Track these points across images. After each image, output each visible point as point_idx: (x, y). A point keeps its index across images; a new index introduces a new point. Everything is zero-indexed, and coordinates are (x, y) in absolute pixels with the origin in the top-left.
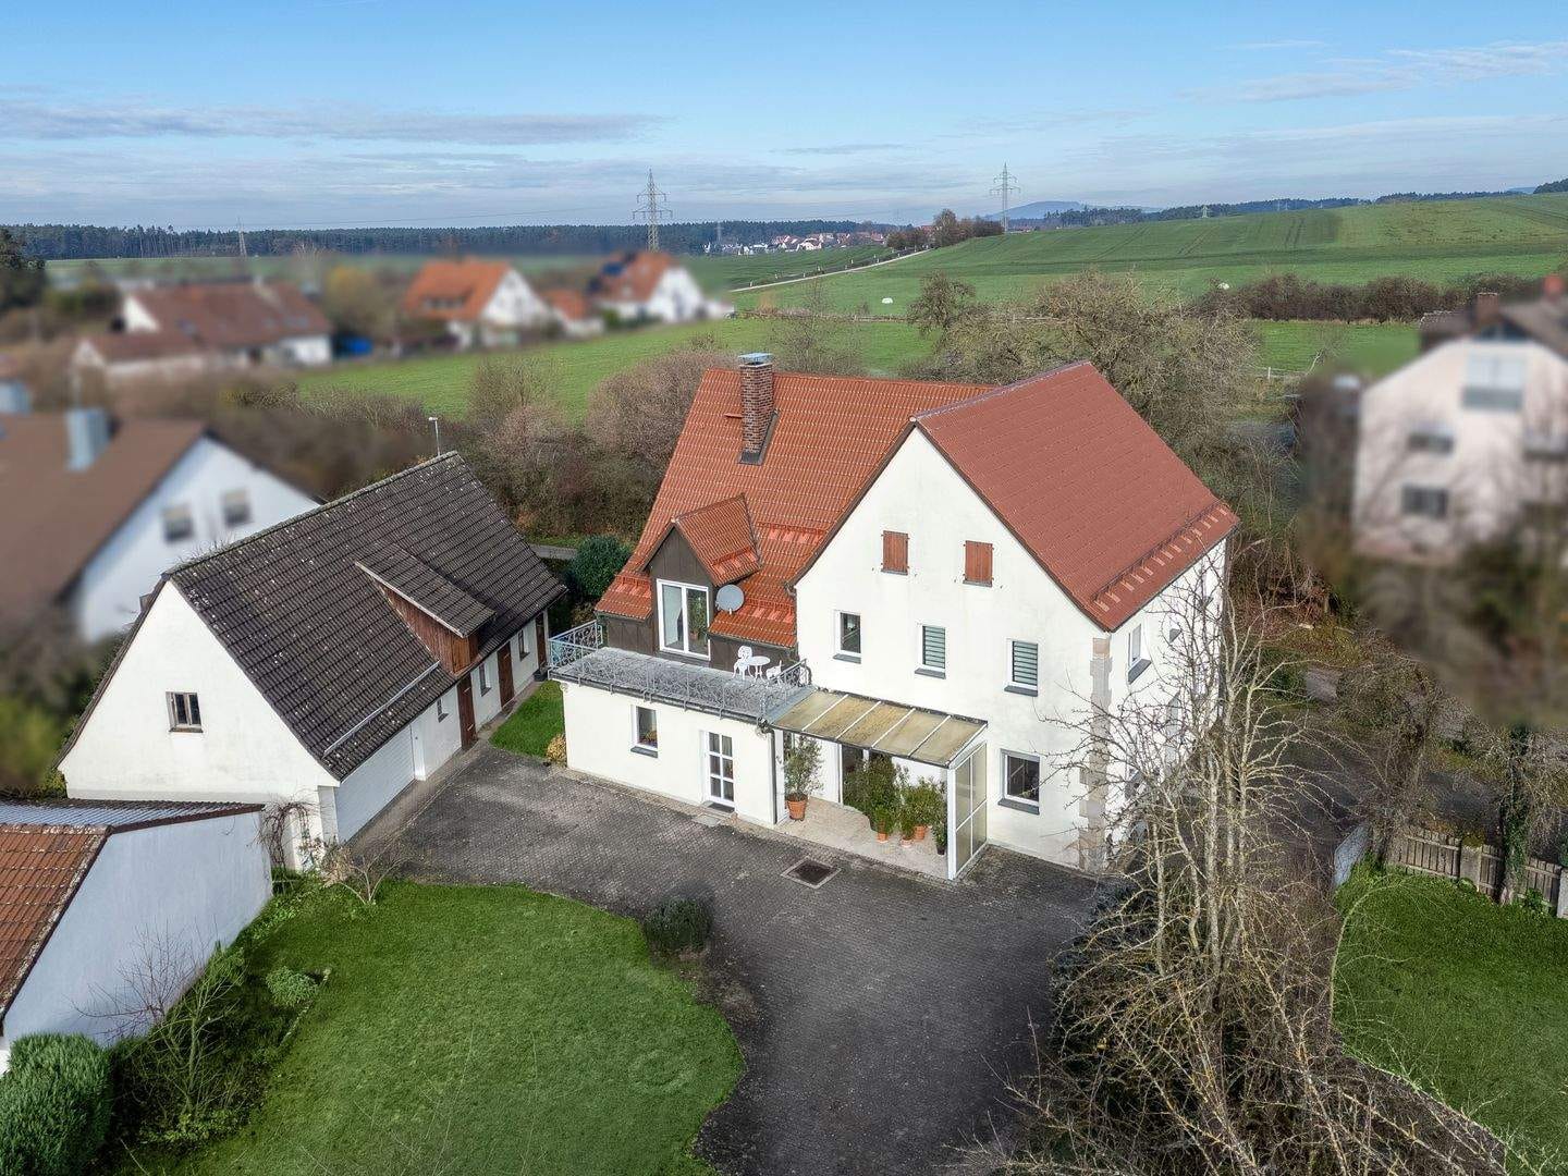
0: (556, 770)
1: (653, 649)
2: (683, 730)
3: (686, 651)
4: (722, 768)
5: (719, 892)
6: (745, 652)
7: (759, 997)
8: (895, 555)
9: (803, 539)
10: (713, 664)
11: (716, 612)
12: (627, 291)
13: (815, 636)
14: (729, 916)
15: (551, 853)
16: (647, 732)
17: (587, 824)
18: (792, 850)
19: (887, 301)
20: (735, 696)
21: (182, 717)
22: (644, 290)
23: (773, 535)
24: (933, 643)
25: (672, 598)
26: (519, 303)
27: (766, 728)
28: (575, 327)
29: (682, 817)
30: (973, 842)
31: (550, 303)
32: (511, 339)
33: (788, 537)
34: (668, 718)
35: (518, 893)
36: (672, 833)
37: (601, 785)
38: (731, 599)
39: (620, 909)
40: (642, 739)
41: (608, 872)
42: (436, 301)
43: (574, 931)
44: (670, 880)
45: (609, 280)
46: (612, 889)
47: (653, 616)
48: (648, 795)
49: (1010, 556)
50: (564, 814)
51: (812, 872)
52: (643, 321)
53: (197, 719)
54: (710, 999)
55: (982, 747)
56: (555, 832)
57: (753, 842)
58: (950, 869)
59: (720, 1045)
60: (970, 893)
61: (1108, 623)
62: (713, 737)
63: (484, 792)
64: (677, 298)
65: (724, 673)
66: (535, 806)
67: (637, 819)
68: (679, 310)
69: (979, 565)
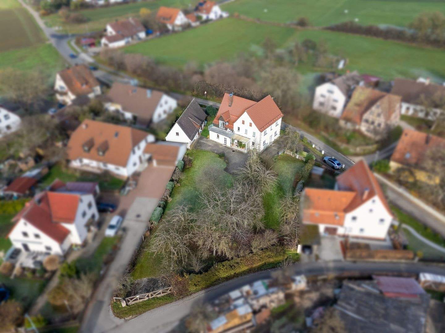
0: (208, 139)
1: (219, 127)
2: (222, 137)
3: (222, 128)
4: (225, 141)
5: (225, 153)
6: (228, 129)
7: (228, 161)
8: (243, 122)
9: (235, 117)
10: (225, 130)
11: (225, 125)
12: (204, 11)
13: (235, 129)
14: (226, 155)
15: (210, 148)
16: (218, 136)
17: (212, 145)
18: (232, 149)
19: (266, 11)
20: (227, 134)
21: (177, 134)
22: (208, 11)
23: (232, 116)
24: (246, 131)
25: (221, 122)
26: (182, 19)
27: (230, 138)
28: (194, 24)
29: (221, 145)
30: (248, 149)
31: (188, 18)
32: (180, 29)
33: (233, 116)
34: (220, 135)
35: (208, 151)
36: (221, 147)
37: (213, 141)
38: (227, 124)
39: (216, 153)
40: (218, 137)
41: (215, 150)
42: (164, 19)
43: (213, 155)
44: (221, 151)
45: (200, 8)
46: (216, 152)
47: (219, 124)
48: (218, 142)
49: (253, 124)
50: (210, 144)
51: (233, 151)
52: (208, 21)
53: (178, 135)
54: (225, 161)
55: (250, 141)
56: (210, 146)
57: (228, 148)
58: (246, 151)
59: (225, 164)
60: (247, 154)
61: (261, 132)
62: (225, 138)
63: (202, 141)
64: (216, 13)
65: (226, 131)
66: (207, 143)
67: (217, 145)
68: (216, 16)
69: (251, 125)
